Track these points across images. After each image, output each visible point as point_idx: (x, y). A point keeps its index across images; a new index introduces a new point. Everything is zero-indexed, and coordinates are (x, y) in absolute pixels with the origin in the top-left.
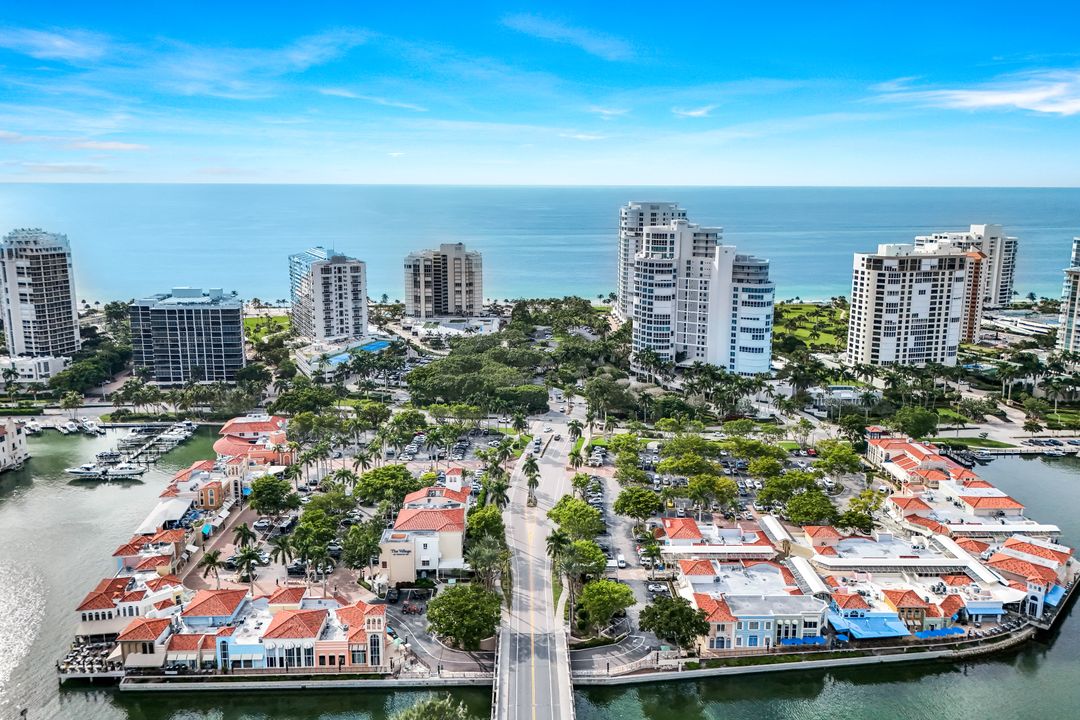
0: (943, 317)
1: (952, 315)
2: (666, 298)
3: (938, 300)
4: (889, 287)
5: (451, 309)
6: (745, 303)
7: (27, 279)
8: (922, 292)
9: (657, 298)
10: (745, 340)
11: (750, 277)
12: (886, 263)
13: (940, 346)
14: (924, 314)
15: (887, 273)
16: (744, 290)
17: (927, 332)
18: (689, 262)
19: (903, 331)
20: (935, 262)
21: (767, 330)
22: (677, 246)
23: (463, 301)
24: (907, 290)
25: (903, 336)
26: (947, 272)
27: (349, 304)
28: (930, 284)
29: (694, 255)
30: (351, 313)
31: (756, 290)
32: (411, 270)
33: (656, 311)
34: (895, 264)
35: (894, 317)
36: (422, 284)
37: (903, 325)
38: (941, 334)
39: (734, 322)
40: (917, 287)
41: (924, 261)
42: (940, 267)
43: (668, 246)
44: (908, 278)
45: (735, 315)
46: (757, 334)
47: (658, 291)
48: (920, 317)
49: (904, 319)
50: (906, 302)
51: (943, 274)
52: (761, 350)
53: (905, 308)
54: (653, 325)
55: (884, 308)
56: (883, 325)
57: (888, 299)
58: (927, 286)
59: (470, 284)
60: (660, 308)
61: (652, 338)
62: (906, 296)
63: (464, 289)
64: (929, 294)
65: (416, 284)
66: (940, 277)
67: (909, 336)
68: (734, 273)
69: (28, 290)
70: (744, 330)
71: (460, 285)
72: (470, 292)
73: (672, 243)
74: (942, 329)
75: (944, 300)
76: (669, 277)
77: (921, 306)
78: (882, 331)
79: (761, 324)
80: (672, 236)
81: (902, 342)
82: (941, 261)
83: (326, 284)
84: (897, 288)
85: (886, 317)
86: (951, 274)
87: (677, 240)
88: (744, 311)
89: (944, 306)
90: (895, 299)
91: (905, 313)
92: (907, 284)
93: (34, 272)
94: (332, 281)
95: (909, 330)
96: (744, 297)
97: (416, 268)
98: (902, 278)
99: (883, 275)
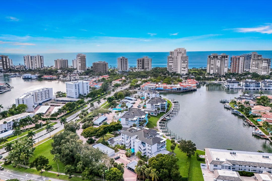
0: (223, 67)
1: (225, 66)
2: (171, 62)
3: (222, 63)
4: (212, 61)
5: (145, 68)
6: (182, 63)
7: (80, 60)
8: (218, 62)
9: (170, 62)
10: (183, 69)
11: (184, 58)
12: (211, 57)
13: (223, 72)
14: (219, 66)
15: (211, 58)
16: (182, 61)
17: (220, 69)
18: (176, 57)
19: (215, 69)
20: (221, 56)
21: (186, 67)
22: (174, 54)
23: (147, 67)
24: (215, 61)
25: (215, 70)
26: (224, 58)
27: (125, 65)
28: (220, 60)
29: (177, 55)
30: (125, 67)
31: (184, 61)
32: (138, 61)
33: (169, 65)
34: (212, 57)
35: (213, 66)
36: (140, 64)
37: (215, 68)
38: (223, 70)
39: (181, 66)
40: (217, 61)
41: (218, 56)
42: (222, 57)
43: (173, 54)
44: (215, 59)
45: (181, 65)
46: (184, 68)
47: (170, 61)
48: (218, 66)
49: (215, 67)
50: (215, 64)
51: (223, 59)
52: (185, 71)
53: (215, 65)
54: (169, 67)
55: (211, 65)
56: (211, 68)
57: (211, 63)
58: (220, 61)
59: (148, 64)
60: (170, 64)
61: (169, 69)
62: (215, 62)
63: (147, 65)
64: (220, 62)
65: (139, 64)
66: (222, 59)
67: (216, 70)
68: (181, 58)
69: (80, 61)
70: (182, 67)
71: (146, 64)
72: (148, 65)
73: (173, 53)
74: (223, 69)
75: (223, 63)
76: (172, 59)
77: (218, 64)
78: (211, 69)
79: (185, 66)
80: (173, 52)
81: (215, 71)
82: (222, 56)
83: (121, 62)
84: (213, 61)
85: (211, 66)
86: (224, 59)
87: (174, 53)
88: (183, 64)
89: (223, 64)
90: (213, 63)
91: (215, 66)
92: (215, 60)
93: (81, 59)
94: (122, 61)
95: (216, 69)
96: (182, 62)
97: (139, 61)
98: (214, 59)
99: (211, 59)
